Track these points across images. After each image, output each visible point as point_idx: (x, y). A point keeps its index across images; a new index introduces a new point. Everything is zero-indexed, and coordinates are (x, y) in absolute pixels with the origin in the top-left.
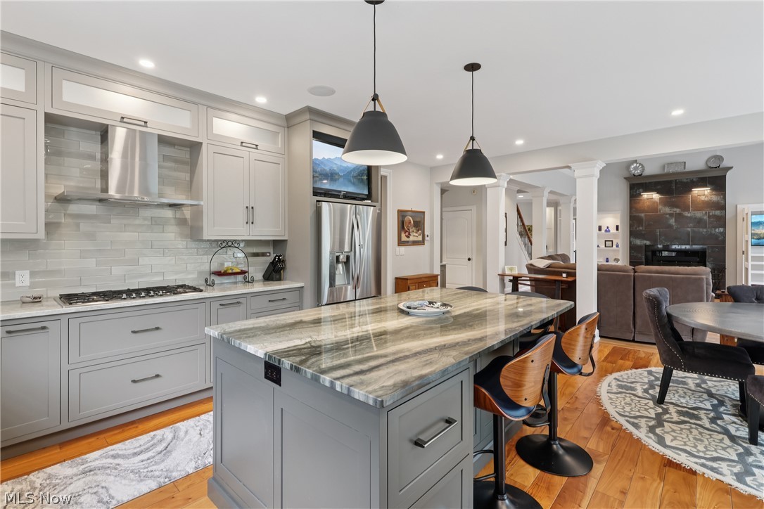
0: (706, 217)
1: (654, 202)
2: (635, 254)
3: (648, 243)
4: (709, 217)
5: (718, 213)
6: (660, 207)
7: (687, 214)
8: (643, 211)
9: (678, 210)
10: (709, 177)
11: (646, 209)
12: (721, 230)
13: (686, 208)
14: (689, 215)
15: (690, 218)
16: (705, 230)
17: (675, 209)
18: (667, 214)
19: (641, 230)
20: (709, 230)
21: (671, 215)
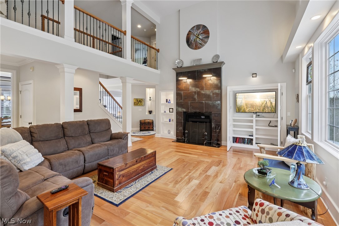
0: (211, 94)
1: (187, 84)
2: (178, 117)
3: (184, 110)
4: (213, 94)
5: (217, 91)
6: (190, 87)
7: (203, 92)
8: (182, 90)
9: (198, 89)
10: (213, 69)
11: (184, 89)
12: (219, 102)
13: (202, 89)
14: (204, 93)
15: (204, 94)
16: (211, 102)
17: (197, 89)
18: (193, 92)
19: (181, 102)
20: (213, 102)
21: (195, 92)
